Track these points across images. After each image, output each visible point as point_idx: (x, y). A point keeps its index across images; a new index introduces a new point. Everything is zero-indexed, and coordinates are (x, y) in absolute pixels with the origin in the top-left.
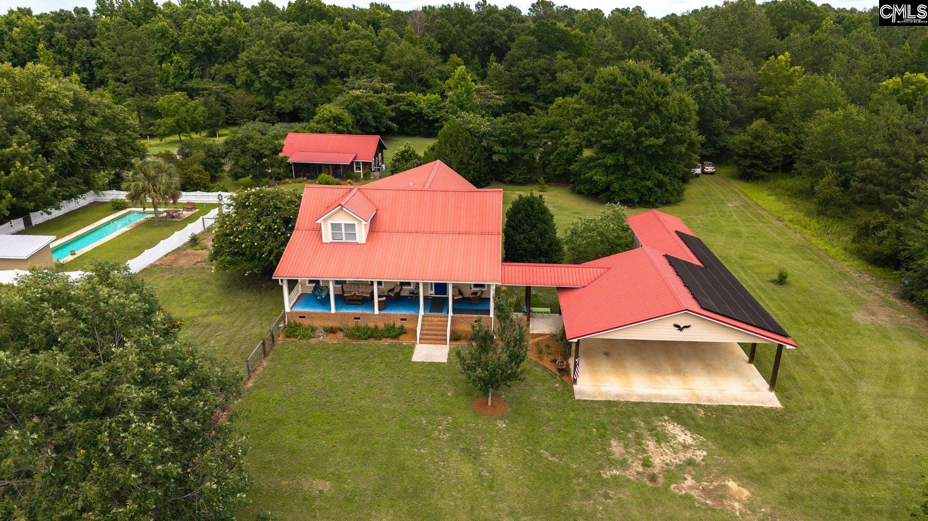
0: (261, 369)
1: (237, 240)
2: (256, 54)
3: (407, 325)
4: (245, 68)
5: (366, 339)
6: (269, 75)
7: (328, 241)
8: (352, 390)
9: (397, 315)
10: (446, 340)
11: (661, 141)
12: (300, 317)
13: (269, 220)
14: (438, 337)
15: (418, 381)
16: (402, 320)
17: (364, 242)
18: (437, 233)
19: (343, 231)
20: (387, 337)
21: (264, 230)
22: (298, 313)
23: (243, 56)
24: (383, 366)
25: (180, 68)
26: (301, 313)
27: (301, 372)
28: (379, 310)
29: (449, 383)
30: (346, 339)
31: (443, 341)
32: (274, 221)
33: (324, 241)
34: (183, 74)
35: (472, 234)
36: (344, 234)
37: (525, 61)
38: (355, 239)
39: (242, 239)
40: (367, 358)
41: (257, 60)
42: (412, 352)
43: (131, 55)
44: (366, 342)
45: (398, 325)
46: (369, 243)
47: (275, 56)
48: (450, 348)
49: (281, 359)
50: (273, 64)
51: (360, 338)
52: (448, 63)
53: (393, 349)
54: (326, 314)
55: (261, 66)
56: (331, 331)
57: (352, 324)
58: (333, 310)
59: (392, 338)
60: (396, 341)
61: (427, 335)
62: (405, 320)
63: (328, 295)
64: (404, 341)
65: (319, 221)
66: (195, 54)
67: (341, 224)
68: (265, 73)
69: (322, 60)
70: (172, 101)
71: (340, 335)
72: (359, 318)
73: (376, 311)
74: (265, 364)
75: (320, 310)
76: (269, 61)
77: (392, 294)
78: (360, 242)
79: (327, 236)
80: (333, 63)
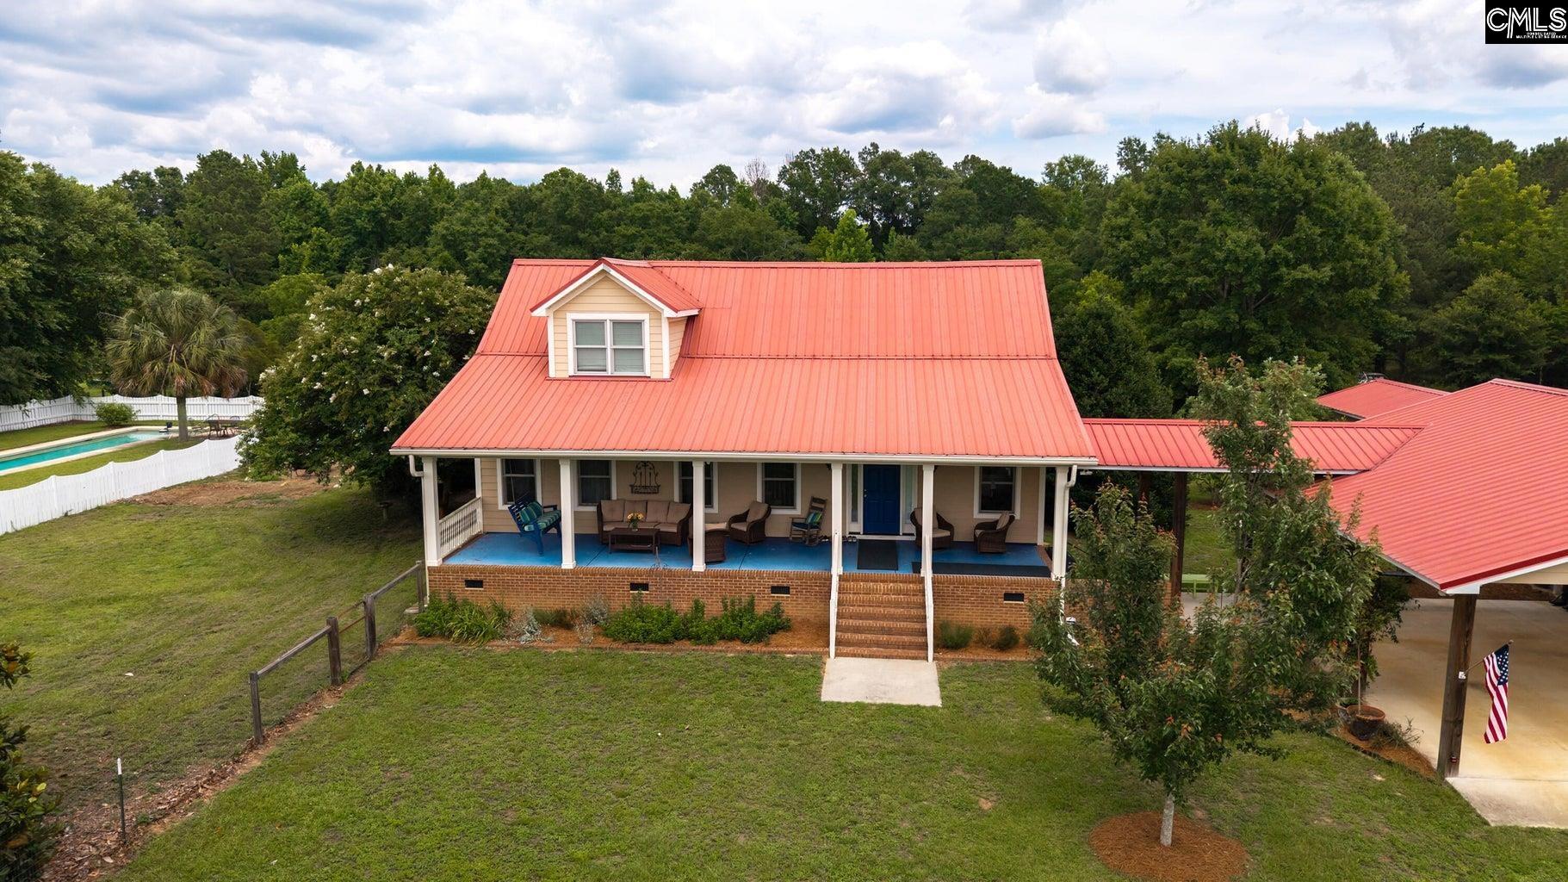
0: (309, 718)
1: (318, 385)
2: (462, 225)
3: (793, 608)
4: (441, 246)
5: (665, 642)
6: (484, 260)
7: (565, 375)
8: (617, 786)
9: (760, 574)
10: (925, 646)
11: (1326, 272)
12: (470, 583)
13: (411, 338)
14: (894, 638)
15: (857, 761)
16: (775, 590)
17: (666, 375)
18: (869, 358)
19: (609, 344)
20: (732, 638)
21: (395, 359)
22: (462, 569)
23: (439, 228)
24: (725, 714)
25: (323, 248)
26: (472, 570)
27: (443, 728)
28: (707, 563)
29: (973, 768)
30: (603, 642)
31: (916, 650)
32: (424, 341)
33: (552, 374)
34: (327, 259)
35: (970, 358)
36: (609, 353)
37: (958, 230)
38: (642, 368)
39: (332, 379)
40: (671, 691)
41: (464, 234)
42: (820, 679)
43: (229, 211)
44: (667, 651)
45: (763, 607)
46: (679, 380)
47: (496, 227)
48: (939, 669)
49: (386, 691)
50: (491, 241)
51: (646, 637)
52: (813, 242)
53: (753, 669)
54: (547, 572)
55: (471, 244)
56: (561, 621)
57: (621, 601)
58: (568, 561)
59: (745, 640)
60: (756, 649)
61: (857, 630)
62: (786, 590)
63: (557, 523)
64: (788, 647)
65: (541, 312)
66: (355, 234)
67: (602, 323)
68: (476, 256)
69: (581, 235)
70: (292, 286)
71: (586, 632)
72: (645, 587)
73: (699, 565)
74: (329, 703)
75: (530, 563)
76: (485, 235)
77: (743, 527)
78: (654, 376)
79: (563, 361)
80: (602, 241)
